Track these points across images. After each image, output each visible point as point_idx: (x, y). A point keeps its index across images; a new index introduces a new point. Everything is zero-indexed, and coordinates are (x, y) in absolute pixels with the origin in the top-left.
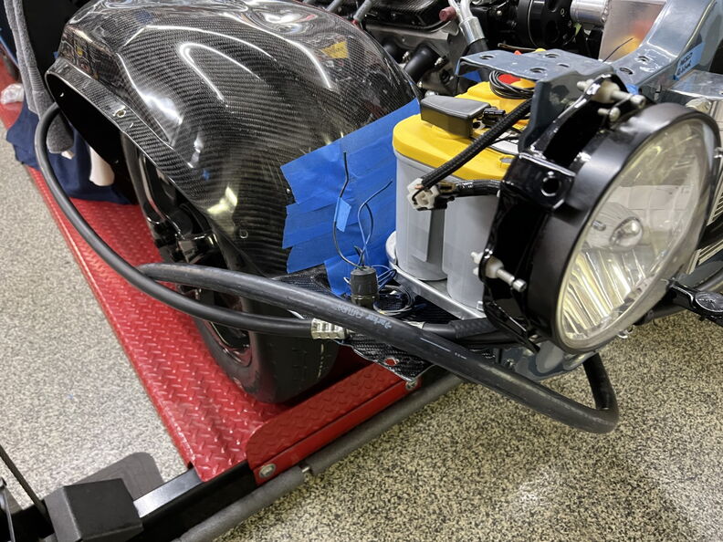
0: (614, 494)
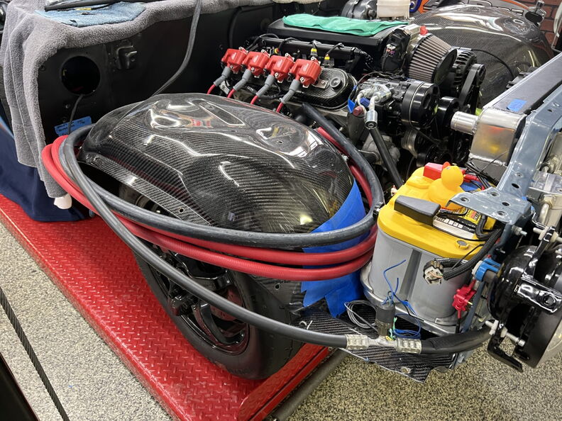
0: (472, 407)
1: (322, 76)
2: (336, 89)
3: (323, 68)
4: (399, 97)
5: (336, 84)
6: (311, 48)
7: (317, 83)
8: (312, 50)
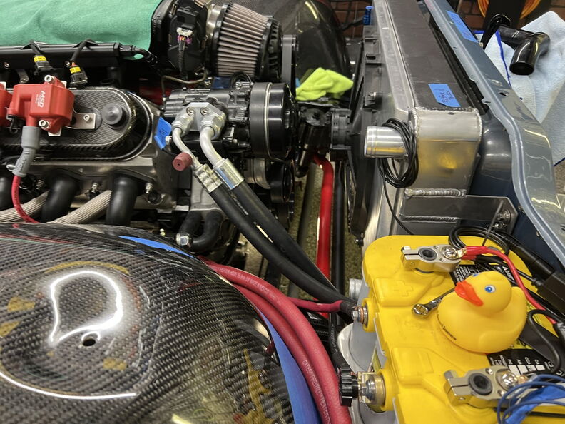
1: (78, 107)
2: (118, 126)
3: (75, 91)
4: (240, 118)
5: (114, 117)
6: (32, 55)
7: (74, 121)
8: (36, 59)
